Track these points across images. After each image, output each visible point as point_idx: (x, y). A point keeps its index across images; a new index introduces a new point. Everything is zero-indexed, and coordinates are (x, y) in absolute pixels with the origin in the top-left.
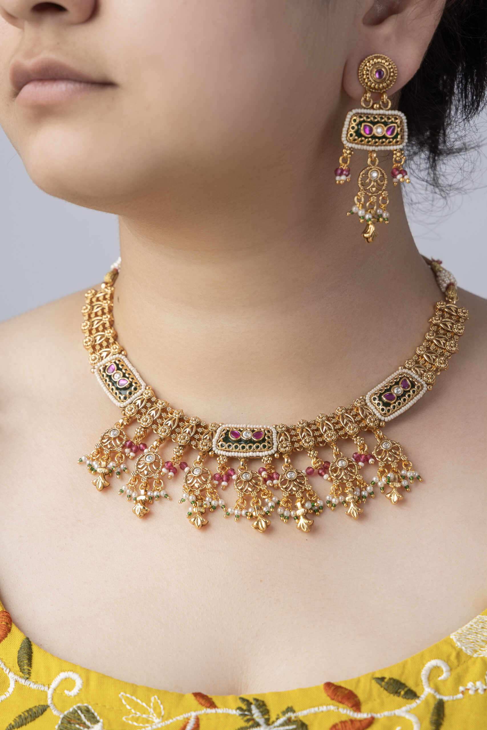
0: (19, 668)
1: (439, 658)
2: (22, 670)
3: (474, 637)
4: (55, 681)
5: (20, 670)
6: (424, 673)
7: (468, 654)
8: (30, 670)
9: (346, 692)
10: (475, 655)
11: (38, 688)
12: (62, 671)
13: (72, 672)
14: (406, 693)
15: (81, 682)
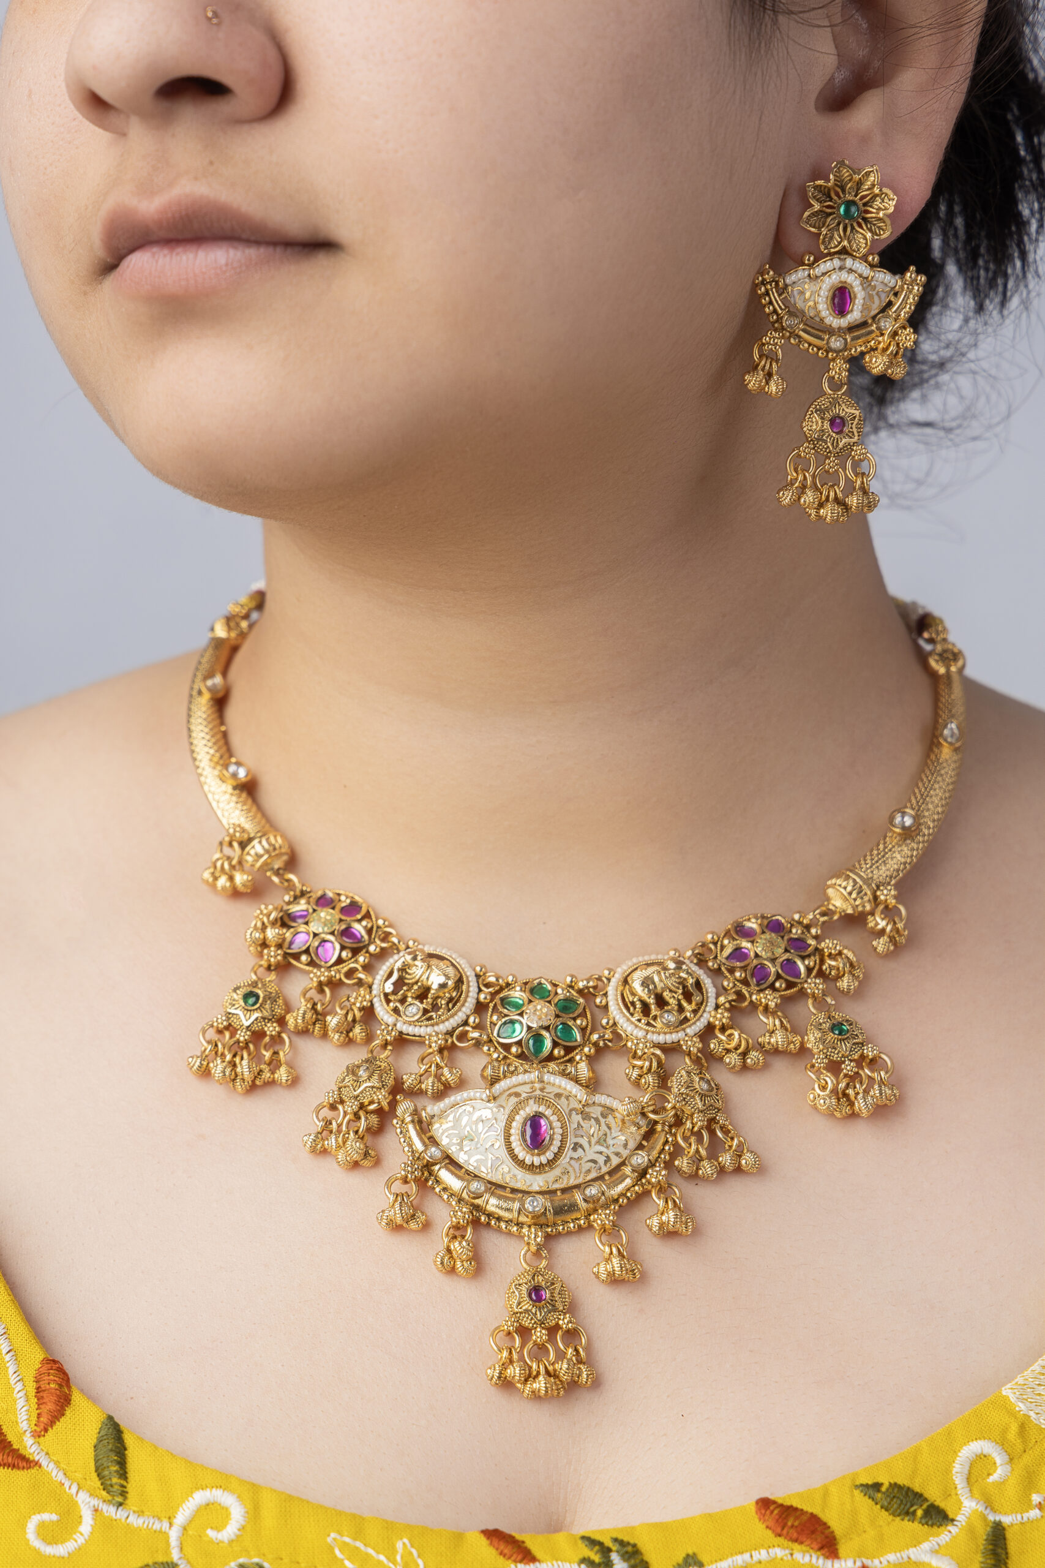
0: (99, 1483)
1: (985, 1438)
2: (106, 1487)
4: (184, 1510)
5: (102, 1487)
8: (125, 1487)
11: (148, 1526)
12: (197, 1489)
13: (221, 1490)
14: (927, 1513)
15: (243, 1511)
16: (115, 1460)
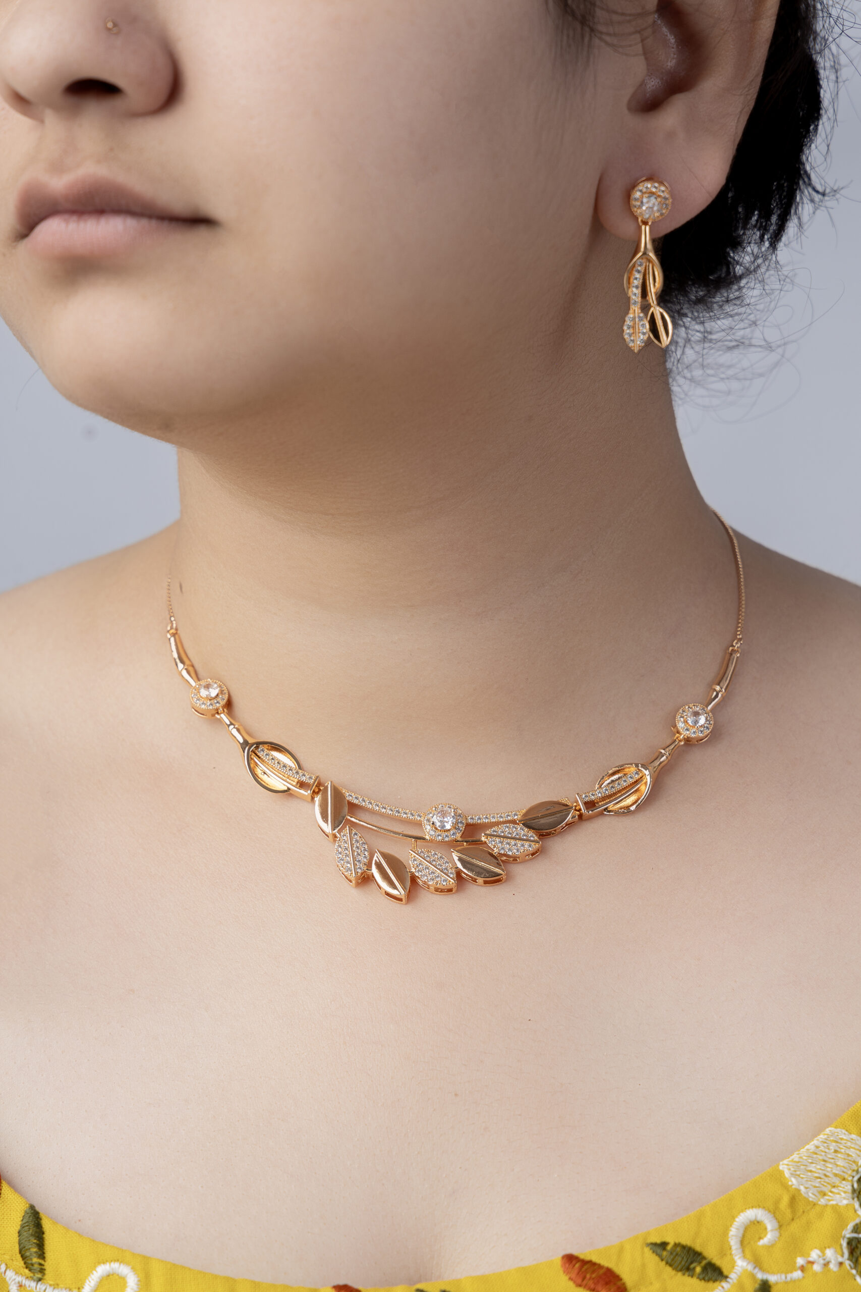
0: (22, 1263)
1: (759, 1207)
2: (28, 1266)
3: (821, 1169)
4: (90, 1282)
5: (24, 1266)
6: (734, 1232)
7: (811, 1199)
8: (43, 1265)
9: (601, 1272)
10: (822, 1201)
12: (99, 1263)
13: (118, 1264)
14: (705, 1269)
15: (136, 1279)
16: (34, 1243)
